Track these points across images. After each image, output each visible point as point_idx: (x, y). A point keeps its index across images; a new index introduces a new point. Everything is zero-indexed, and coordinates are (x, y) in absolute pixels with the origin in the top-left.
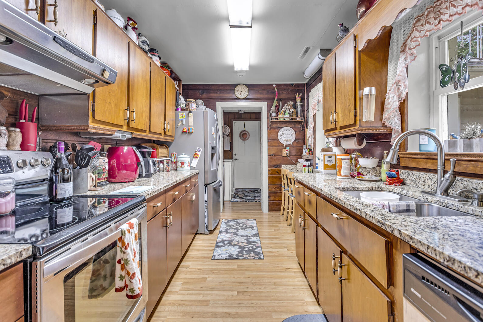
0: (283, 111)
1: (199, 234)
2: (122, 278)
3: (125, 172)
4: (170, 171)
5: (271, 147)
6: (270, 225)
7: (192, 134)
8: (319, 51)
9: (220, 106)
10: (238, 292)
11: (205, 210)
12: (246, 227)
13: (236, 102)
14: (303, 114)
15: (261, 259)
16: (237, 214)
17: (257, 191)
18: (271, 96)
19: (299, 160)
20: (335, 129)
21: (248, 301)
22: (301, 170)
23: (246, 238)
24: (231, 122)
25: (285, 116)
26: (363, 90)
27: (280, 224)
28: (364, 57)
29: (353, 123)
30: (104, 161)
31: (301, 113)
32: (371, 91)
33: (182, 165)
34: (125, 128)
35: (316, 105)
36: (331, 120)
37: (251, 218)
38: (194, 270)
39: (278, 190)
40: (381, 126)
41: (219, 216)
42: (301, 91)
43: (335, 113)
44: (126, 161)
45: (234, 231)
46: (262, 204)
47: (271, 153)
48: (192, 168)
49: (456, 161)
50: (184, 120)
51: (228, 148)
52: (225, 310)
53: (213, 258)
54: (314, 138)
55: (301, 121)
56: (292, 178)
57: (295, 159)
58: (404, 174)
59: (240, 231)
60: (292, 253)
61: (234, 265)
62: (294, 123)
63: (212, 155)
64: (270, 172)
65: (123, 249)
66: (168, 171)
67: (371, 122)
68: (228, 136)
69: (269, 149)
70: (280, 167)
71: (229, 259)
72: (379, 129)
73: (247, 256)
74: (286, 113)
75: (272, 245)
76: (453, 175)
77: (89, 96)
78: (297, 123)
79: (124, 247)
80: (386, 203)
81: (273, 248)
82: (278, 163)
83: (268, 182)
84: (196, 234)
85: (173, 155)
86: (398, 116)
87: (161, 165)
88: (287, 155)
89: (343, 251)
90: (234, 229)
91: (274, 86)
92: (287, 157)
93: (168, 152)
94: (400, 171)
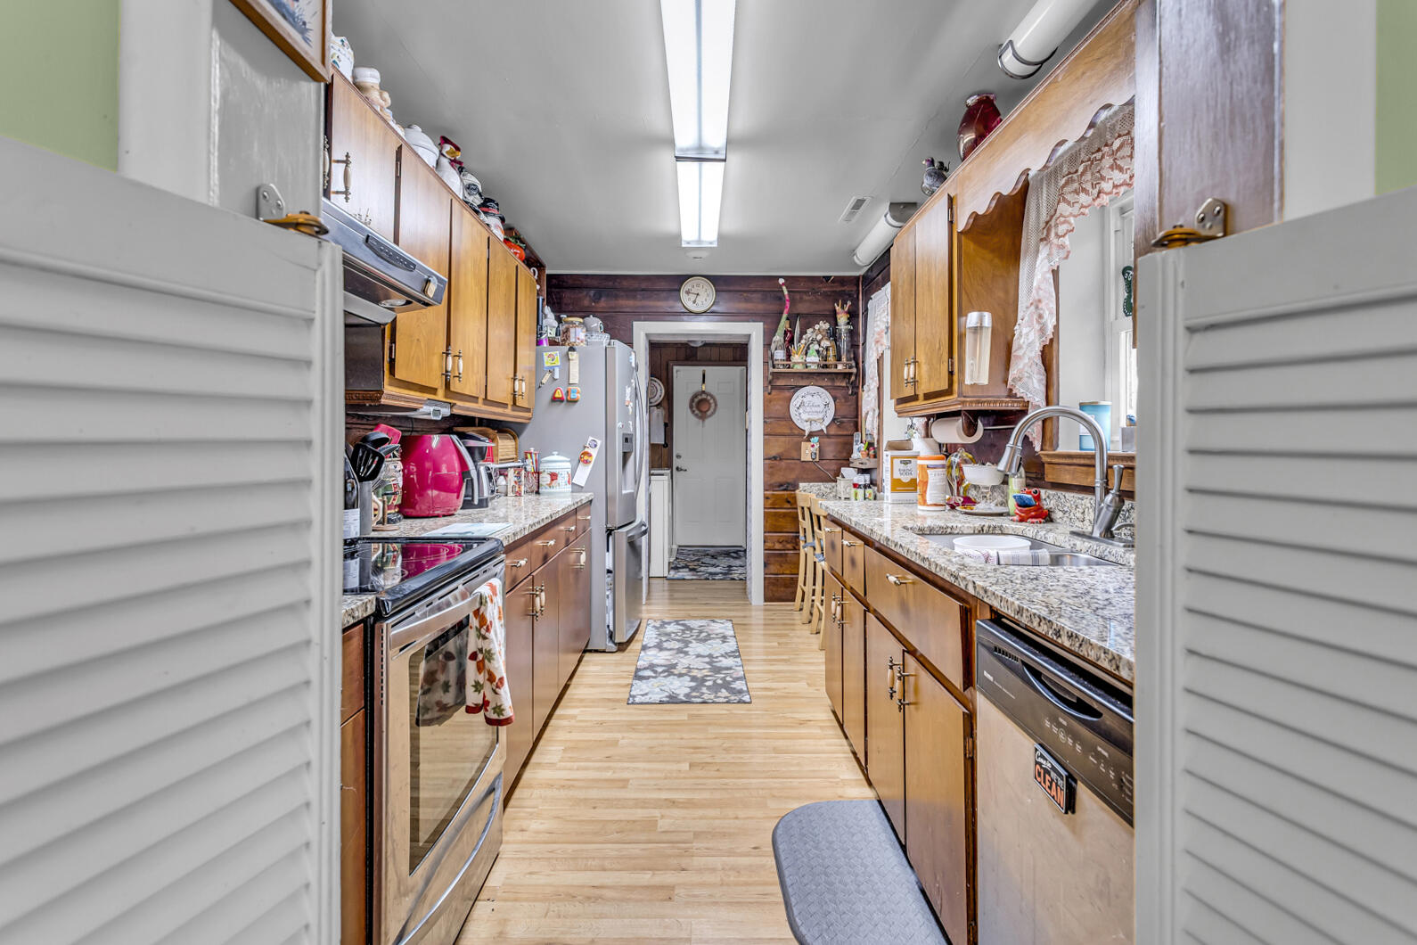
0: (802, 346)
1: (590, 651)
2: (478, 687)
3: (435, 492)
4: (523, 494)
5: (771, 438)
6: (768, 632)
7: (577, 404)
8: (885, 208)
9: (643, 330)
10: (691, 765)
11: (608, 593)
12: (708, 638)
13: (683, 321)
14: (854, 354)
15: (745, 702)
16: (682, 607)
17: (736, 552)
18: (773, 307)
19: (844, 471)
20: (915, 398)
21: (713, 781)
22: (847, 496)
23: (707, 660)
24: (667, 369)
25: (808, 359)
26: (966, 316)
27: (793, 630)
28: (970, 246)
29: (947, 387)
30: (396, 467)
31: (848, 351)
32: (981, 319)
33: (552, 480)
34: (440, 395)
35: (883, 334)
36: (905, 377)
37: (721, 618)
38: (589, 724)
39: (789, 546)
40: (1006, 394)
41: (640, 612)
42: (850, 295)
43: (915, 362)
44: (437, 469)
45: (677, 645)
46: (748, 582)
47: (773, 453)
48: (577, 488)
49: (1123, 469)
50: (557, 370)
51: (660, 440)
52: (664, 795)
53: (631, 702)
54: (880, 416)
55: (847, 371)
56: (822, 513)
57: (834, 467)
58: (1049, 499)
59: (694, 644)
60: (817, 690)
61: (681, 713)
62: (829, 376)
63: (626, 456)
64: (770, 501)
65: (483, 631)
66: (518, 494)
67: (983, 386)
68: (658, 406)
69: (766, 443)
70: (796, 487)
71: (668, 703)
72: (1002, 402)
73: (712, 696)
74: (810, 352)
75: (770, 676)
76: (1119, 496)
77: (384, 330)
78: (839, 377)
79: (485, 627)
80: (993, 553)
81: (773, 680)
82: (791, 477)
83: (765, 527)
84: (585, 651)
85: (529, 456)
86: (1039, 373)
87: (501, 481)
88: (813, 457)
89: (910, 650)
90: (678, 641)
91: (781, 281)
92: (813, 462)
93: (516, 448)
94: (1043, 493)
